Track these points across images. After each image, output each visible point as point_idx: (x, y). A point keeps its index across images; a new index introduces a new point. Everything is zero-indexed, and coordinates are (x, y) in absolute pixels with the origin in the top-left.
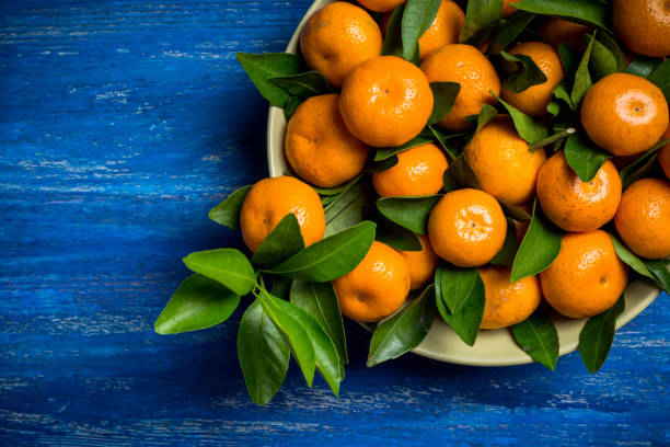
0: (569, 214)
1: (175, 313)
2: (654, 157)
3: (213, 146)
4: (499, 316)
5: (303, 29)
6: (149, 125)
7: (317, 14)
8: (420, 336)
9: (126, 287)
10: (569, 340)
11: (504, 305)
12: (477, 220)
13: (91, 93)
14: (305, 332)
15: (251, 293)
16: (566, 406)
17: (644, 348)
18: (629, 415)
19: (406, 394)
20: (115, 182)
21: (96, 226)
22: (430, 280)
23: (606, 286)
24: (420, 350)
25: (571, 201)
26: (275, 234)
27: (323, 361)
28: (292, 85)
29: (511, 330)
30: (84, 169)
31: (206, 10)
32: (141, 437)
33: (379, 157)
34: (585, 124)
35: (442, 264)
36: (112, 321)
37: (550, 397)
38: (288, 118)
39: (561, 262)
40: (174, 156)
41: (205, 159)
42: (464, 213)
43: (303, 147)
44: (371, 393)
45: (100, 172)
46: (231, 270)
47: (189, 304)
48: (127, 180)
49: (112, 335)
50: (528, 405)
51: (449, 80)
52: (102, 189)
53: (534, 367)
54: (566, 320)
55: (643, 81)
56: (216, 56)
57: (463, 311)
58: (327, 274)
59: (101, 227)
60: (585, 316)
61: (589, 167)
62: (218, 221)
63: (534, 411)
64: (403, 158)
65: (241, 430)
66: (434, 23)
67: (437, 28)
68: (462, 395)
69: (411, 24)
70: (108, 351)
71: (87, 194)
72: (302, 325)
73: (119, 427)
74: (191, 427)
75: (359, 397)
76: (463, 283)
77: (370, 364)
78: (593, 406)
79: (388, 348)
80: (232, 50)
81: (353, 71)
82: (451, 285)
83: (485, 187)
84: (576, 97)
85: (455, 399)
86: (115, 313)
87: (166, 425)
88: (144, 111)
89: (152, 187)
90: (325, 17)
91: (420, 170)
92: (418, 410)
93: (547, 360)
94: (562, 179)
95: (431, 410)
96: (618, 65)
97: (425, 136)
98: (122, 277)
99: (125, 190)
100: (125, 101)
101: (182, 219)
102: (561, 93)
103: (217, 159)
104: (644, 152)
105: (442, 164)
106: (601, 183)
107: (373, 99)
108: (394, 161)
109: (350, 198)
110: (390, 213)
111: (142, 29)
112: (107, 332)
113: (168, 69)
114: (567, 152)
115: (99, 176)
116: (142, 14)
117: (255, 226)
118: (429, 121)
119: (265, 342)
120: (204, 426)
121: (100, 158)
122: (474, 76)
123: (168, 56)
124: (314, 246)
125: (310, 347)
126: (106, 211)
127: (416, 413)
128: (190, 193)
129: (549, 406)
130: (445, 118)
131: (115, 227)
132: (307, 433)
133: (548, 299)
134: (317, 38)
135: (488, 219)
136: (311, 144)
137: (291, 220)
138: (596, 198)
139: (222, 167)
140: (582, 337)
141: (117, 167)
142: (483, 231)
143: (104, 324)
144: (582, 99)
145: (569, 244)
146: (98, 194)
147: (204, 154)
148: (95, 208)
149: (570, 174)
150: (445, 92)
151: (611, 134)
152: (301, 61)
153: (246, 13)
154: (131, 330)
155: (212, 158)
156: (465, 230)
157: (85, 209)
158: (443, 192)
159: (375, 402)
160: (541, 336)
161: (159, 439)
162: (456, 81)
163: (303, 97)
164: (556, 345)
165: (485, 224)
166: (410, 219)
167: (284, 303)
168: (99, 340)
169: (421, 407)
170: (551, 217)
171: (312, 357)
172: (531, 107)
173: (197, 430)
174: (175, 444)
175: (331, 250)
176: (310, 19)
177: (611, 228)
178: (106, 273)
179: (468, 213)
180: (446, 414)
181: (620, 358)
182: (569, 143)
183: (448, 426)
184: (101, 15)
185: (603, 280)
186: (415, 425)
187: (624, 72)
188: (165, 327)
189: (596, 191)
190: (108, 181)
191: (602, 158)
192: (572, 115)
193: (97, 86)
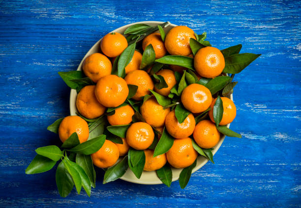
0: (176, 133)
1: (33, 167)
2: (206, 114)
3: (52, 98)
4: (151, 167)
5: (84, 62)
6: (28, 89)
7: (89, 57)
8: (123, 173)
9: (18, 149)
10: (176, 176)
11: (153, 164)
12: (143, 134)
13: (7, 77)
14: (78, 174)
15: (60, 159)
16: (178, 197)
17: (207, 177)
18: (200, 201)
19: (120, 191)
20: (15, 110)
21: (7, 126)
22: (126, 154)
23: (189, 158)
24: (123, 178)
25: (176, 129)
26: (70, 139)
27: (85, 184)
28: (79, 82)
29: (156, 171)
30: (3, 105)
31: (50, 48)
32: (22, 204)
33: (109, 111)
34: (182, 101)
35: (131, 148)
36: (12, 162)
37: (172, 194)
38: (78, 93)
39: (173, 149)
40: (37, 101)
41: (48, 103)
42: (138, 132)
43: (82, 105)
44: (107, 190)
45: (9, 106)
46: (53, 153)
47: (38, 163)
48: (19, 110)
49: (12, 166)
50: (164, 196)
51: (134, 84)
52: (10, 113)
53: (163, 185)
54: (175, 168)
55: (204, 87)
56: (54, 65)
57: (137, 166)
58: (88, 152)
59: (9, 127)
60: (181, 168)
61: (183, 117)
62: (51, 130)
63: (166, 198)
64: (117, 111)
65: (59, 202)
66: (131, 61)
67: (132, 63)
68: (140, 192)
69: (121, 64)
70: (10, 172)
71: (4, 114)
72: (78, 171)
73: (14, 200)
74: (41, 201)
75: (103, 192)
76: (138, 155)
77: (104, 183)
78: (188, 197)
79: (112, 177)
80: (59, 63)
81: (100, 79)
82: (134, 156)
83: (147, 121)
84: (179, 92)
85: (138, 193)
86: (14, 159)
87: (31, 200)
88: (26, 84)
89: (28, 112)
90: (91, 59)
91: (124, 115)
92: (124, 197)
93: (168, 183)
94: (174, 121)
95: (129, 197)
96: (196, 80)
97: (126, 103)
98: (16, 145)
99: (18, 113)
100: (19, 80)
101: (39, 124)
102: (174, 91)
103: (53, 103)
104: (202, 112)
105: (132, 113)
106: (187, 122)
107: (106, 91)
108: (113, 113)
109: (100, 122)
110: (112, 131)
111: (26, 54)
112: (10, 165)
113: (35, 69)
114: (176, 111)
115: (9, 108)
116: (26, 48)
117: (63, 134)
118: (127, 98)
119: (66, 175)
120: (45, 201)
121: (9, 101)
122: (143, 83)
123: (35, 65)
124: (83, 143)
125: (80, 179)
126: (11, 121)
127: (124, 198)
128: (42, 115)
129: (172, 197)
130: (133, 97)
131: (15, 127)
132: (83, 204)
133: (169, 162)
134: (88, 67)
135: (147, 134)
136: (85, 104)
137: (75, 135)
138: (186, 128)
139: (55, 106)
140: (180, 176)
141: (15, 105)
142: (145, 138)
143: (9, 162)
144: (182, 92)
145: (176, 143)
146: (8, 114)
147: (49, 100)
148: (7, 120)
149: (176, 119)
150: (133, 88)
151: (190, 106)
152: (83, 74)
153: (65, 49)
154: (19, 165)
155: (51, 102)
156: (138, 137)
157: (3, 120)
158: (132, 123)
159: (109, 194)
160: (166, 174)
161: (29, 205)
162: (137, 85)
163: (84, 86)
164: (171, 178)
165: (146, 136)
166: (119, 133)
167: (73, 163)
168: (8, 168)
169: (125, 196)
170: (170, 133)
171: (81, 182)
172: (164, 94)
173: (43, 202)
174: (34, 207)
175: (90, 144)
176: (86, 59)
177: (192, 137)
178: (11, 144)
179: (140, 131)
180: (135, 198)
181: (198, 180)
182: (177, 108)
183: (135, 203)
184: (10, 48)
185: (188, 156)
186: (123, 202)
187: (197, 83)
188: (29, 172)
189: (186, 125)
190: (12, 110)
191: (188, 114)
192: (178, 98)
193: (9, 74)
